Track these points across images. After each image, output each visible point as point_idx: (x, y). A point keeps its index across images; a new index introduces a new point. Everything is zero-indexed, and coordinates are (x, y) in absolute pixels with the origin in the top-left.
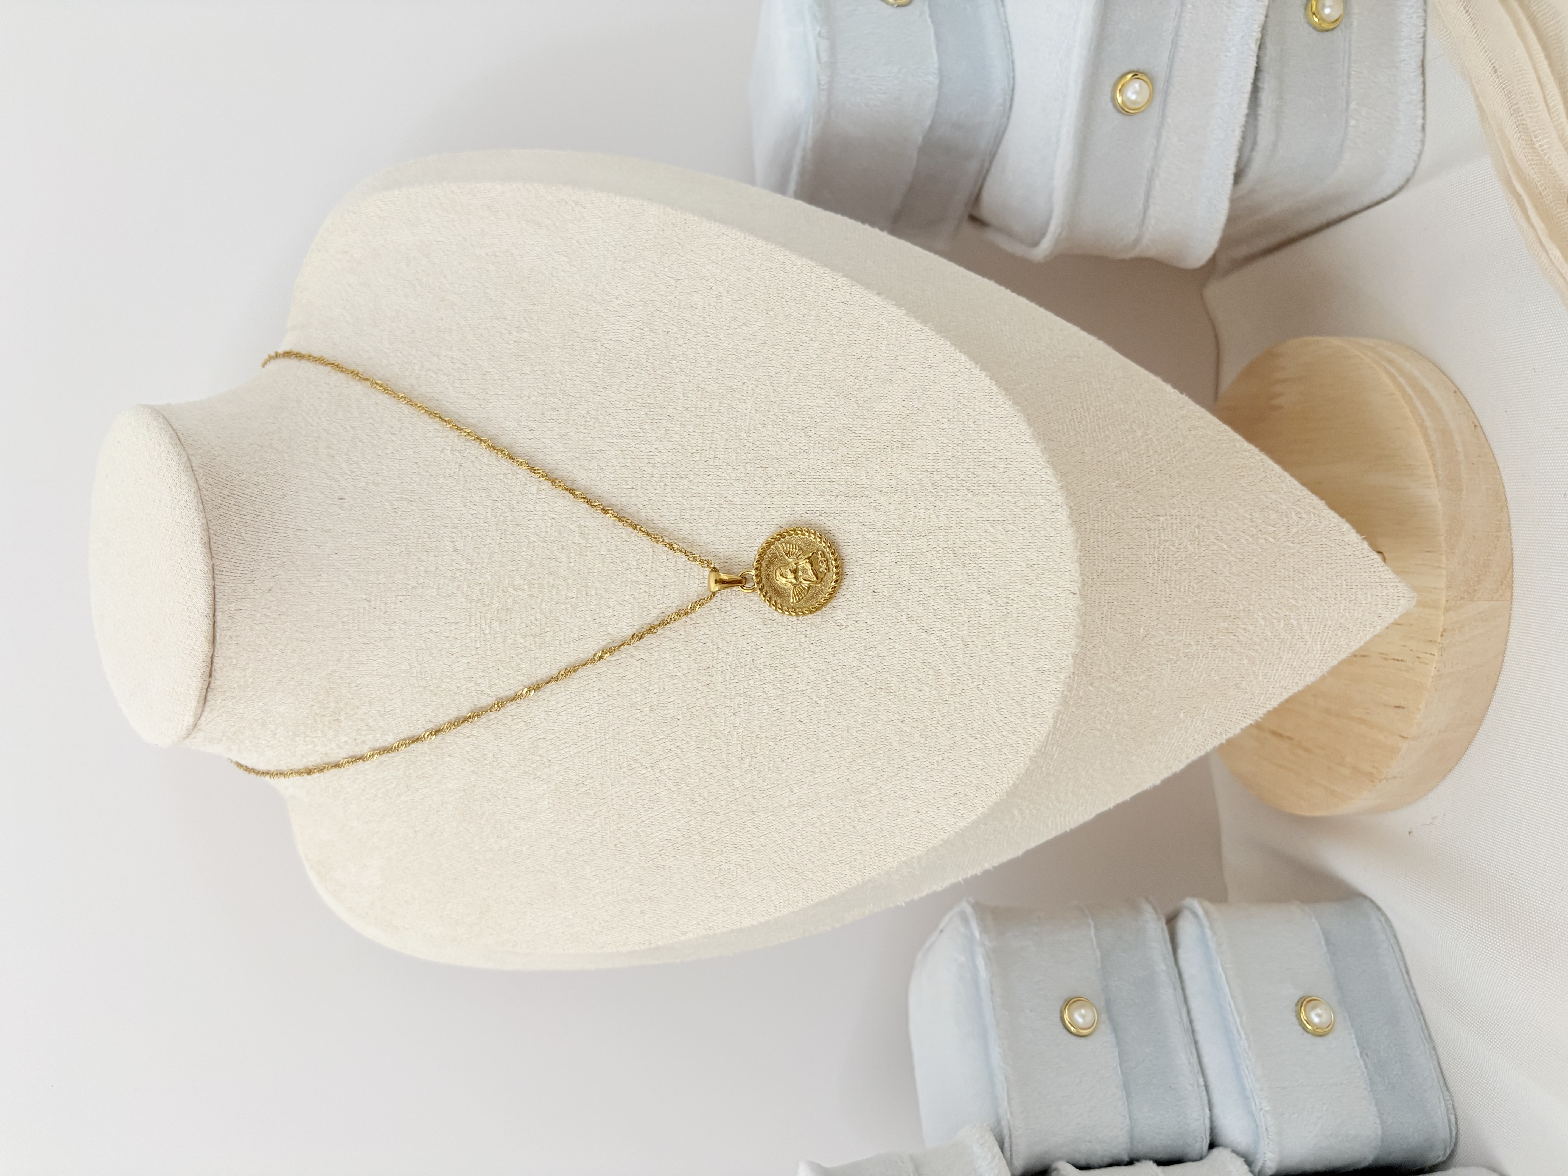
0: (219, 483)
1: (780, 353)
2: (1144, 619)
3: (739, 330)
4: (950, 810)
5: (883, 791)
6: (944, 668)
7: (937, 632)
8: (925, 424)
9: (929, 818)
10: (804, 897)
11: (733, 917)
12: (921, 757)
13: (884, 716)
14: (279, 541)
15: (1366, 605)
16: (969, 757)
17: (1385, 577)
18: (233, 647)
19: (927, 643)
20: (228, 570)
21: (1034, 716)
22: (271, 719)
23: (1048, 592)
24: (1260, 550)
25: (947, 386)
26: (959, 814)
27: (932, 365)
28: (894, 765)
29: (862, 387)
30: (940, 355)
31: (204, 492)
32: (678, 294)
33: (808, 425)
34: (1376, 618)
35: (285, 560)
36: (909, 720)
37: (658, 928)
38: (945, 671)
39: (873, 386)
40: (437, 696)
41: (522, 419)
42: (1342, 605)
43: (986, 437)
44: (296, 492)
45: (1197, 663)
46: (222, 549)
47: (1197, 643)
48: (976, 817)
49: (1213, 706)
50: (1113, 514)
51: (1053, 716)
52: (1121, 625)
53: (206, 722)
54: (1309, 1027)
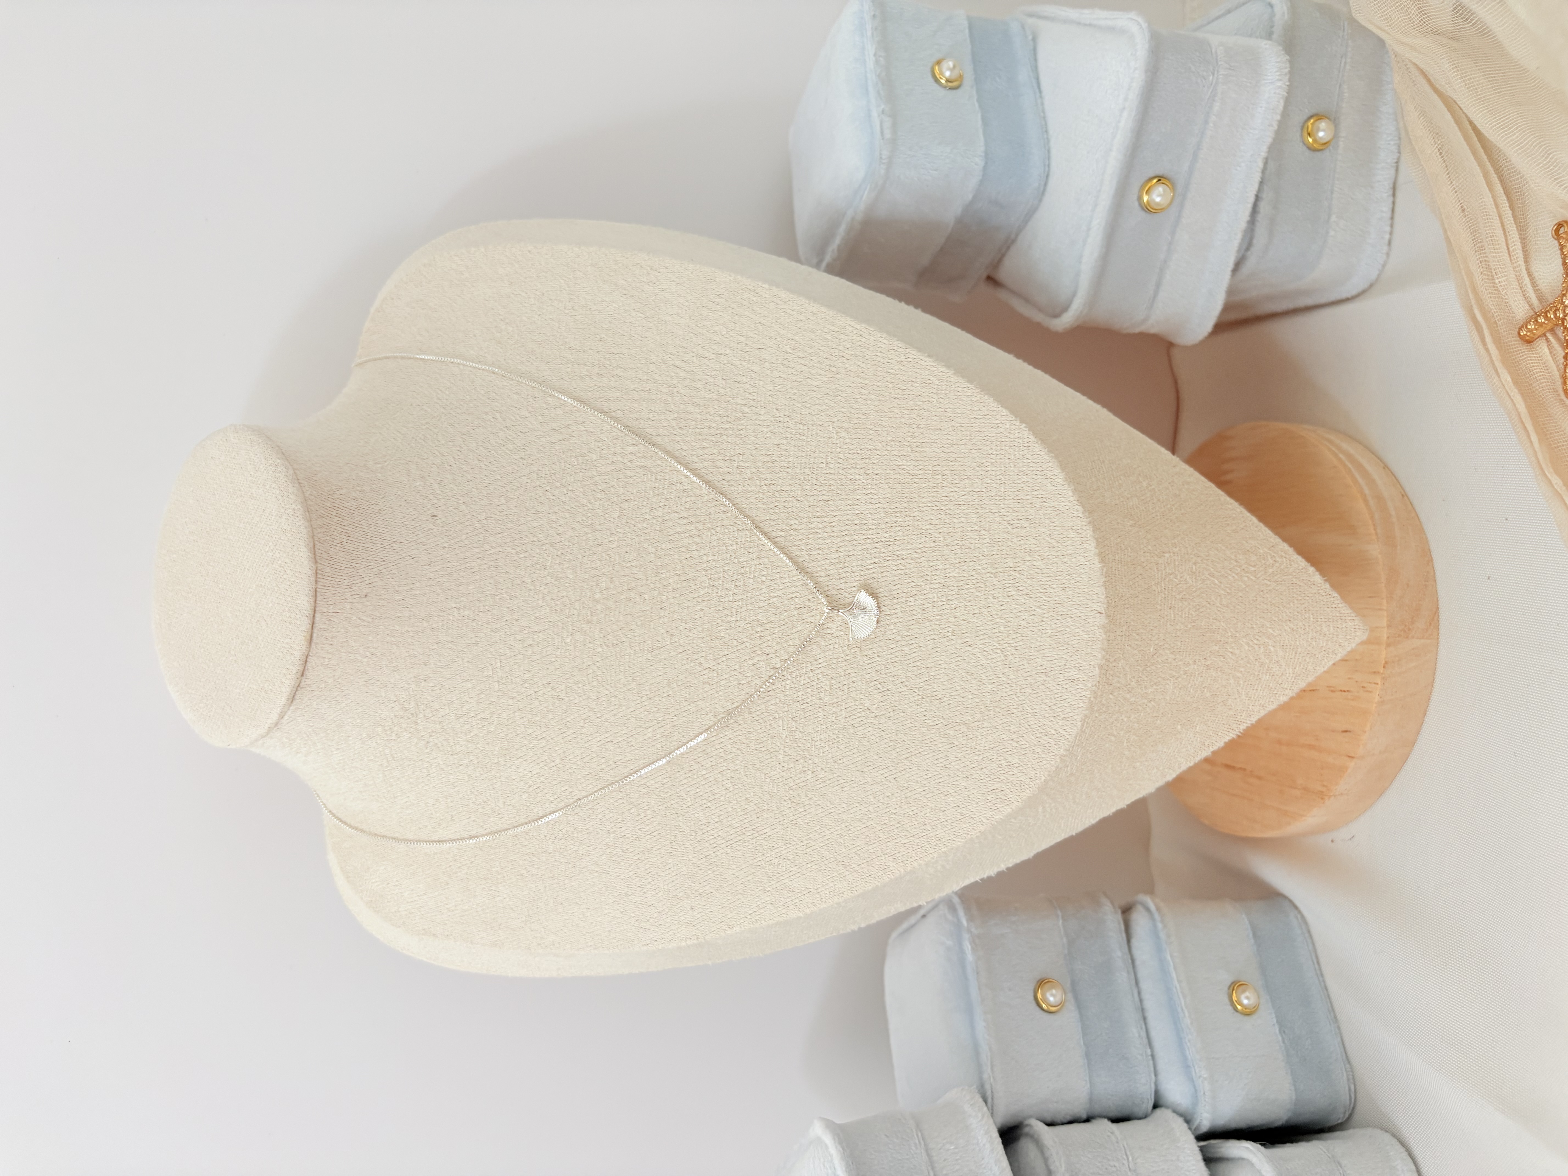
0: (322, 496)
1: (841, 403)
2: (1153, 639)
4: (987, 804)
5: (926, 788)
6: (986, 678)
7: (980, 646)
8: (971, 466)
9: (968, 812)
10: (849, 888)
11: (780, 909)
12: (962, 757)
13: (930, 721)
14: (376, 551)
15: (1329, 636)
17: (1343, 612)
18: (328, 648)
19: (971, 656)
20: (329, 575)
21: (1064, 719)
22: (349, 720)
23: (1078, 611)
24: (1244, 586)
26: (996, 808)
28: (938, 765)
29: (915, 434)
30: (984, 408)
31: (309, 503)
33: (866, 465)
34: (1338, 647)
35: (381, 568)
36: (952, 724)
37: (706, 923)
38: (986, 681)
40: (515, 700)
42: (1310, 635)
43: (1025, 478)
44: (391, 508)
45: (1193, 681)
46: (325, 556)
47: (1195, 663)
48: (1011, 810)
49: (1204, 720)
50: (1129, 549)
51: (1080, 719)
52: (1136, 643)
53: (288, 721)
54: (1239, 1007)
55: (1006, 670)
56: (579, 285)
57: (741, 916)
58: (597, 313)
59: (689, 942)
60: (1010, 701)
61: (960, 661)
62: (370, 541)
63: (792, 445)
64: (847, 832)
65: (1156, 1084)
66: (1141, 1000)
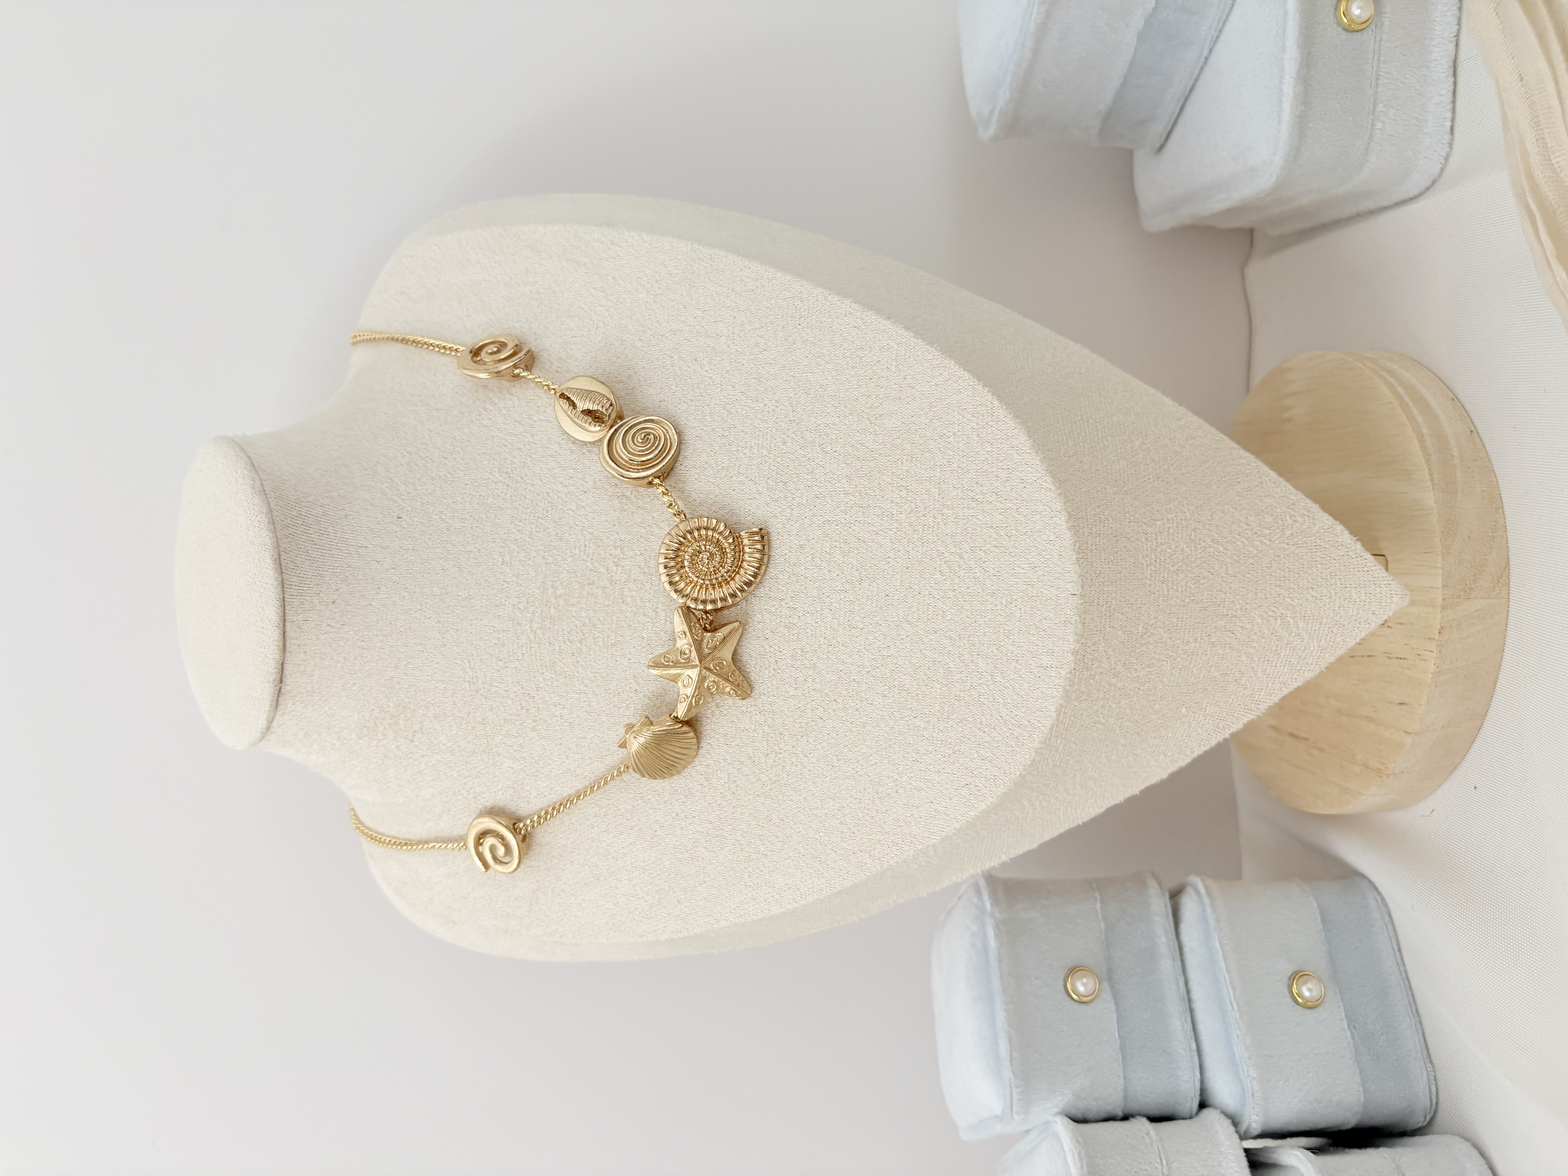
0: (289, 505)
2: (1142, 618)
3: (760, 356)
4: (961, 800)
5: (899, 783)
6: (954, 666)
8: (933, 438)
9: (942, 808)
10: (828, 885)
11: (762, 905)
12: (933, 750)
14: (342, 557)
15: (1360, 603)
16: (978, 749)
17: (1378, 575)
18: (302, 655)
20: (296, 584)
21: (1038, 710)
22: (336, 723)
23: (1049, 592)
24: (1255, 552)
25: (952, 402)
26: (970, 804)
27: (938, 383)
28: (909, 759)
29: (874, 405)
30: (946, 373)
31: (275, 513)
32: (704, 324)
33: (824, 441)
34: (1370, 615)
35: (347, 575)
36: (921, 715)
38: (955, 669)
39: (883, 404)
40: (487, 699)
42: (1337, 603)
43: (989, 449)
44: (357, 512)
45: (1196, 660)
46: (291, 565)
47: (1196, 640)
48: (986, 806)
49: (1215, 701)
50: (1110, 519)
51: (1056, 709)
52: (1120, 623)
53: (279, 725)
54: (1300, 1000)
57: (727, 910)
59: (680, 935)
62: (336, 547)
65: (1202, 1082)
66: (1188, 992)
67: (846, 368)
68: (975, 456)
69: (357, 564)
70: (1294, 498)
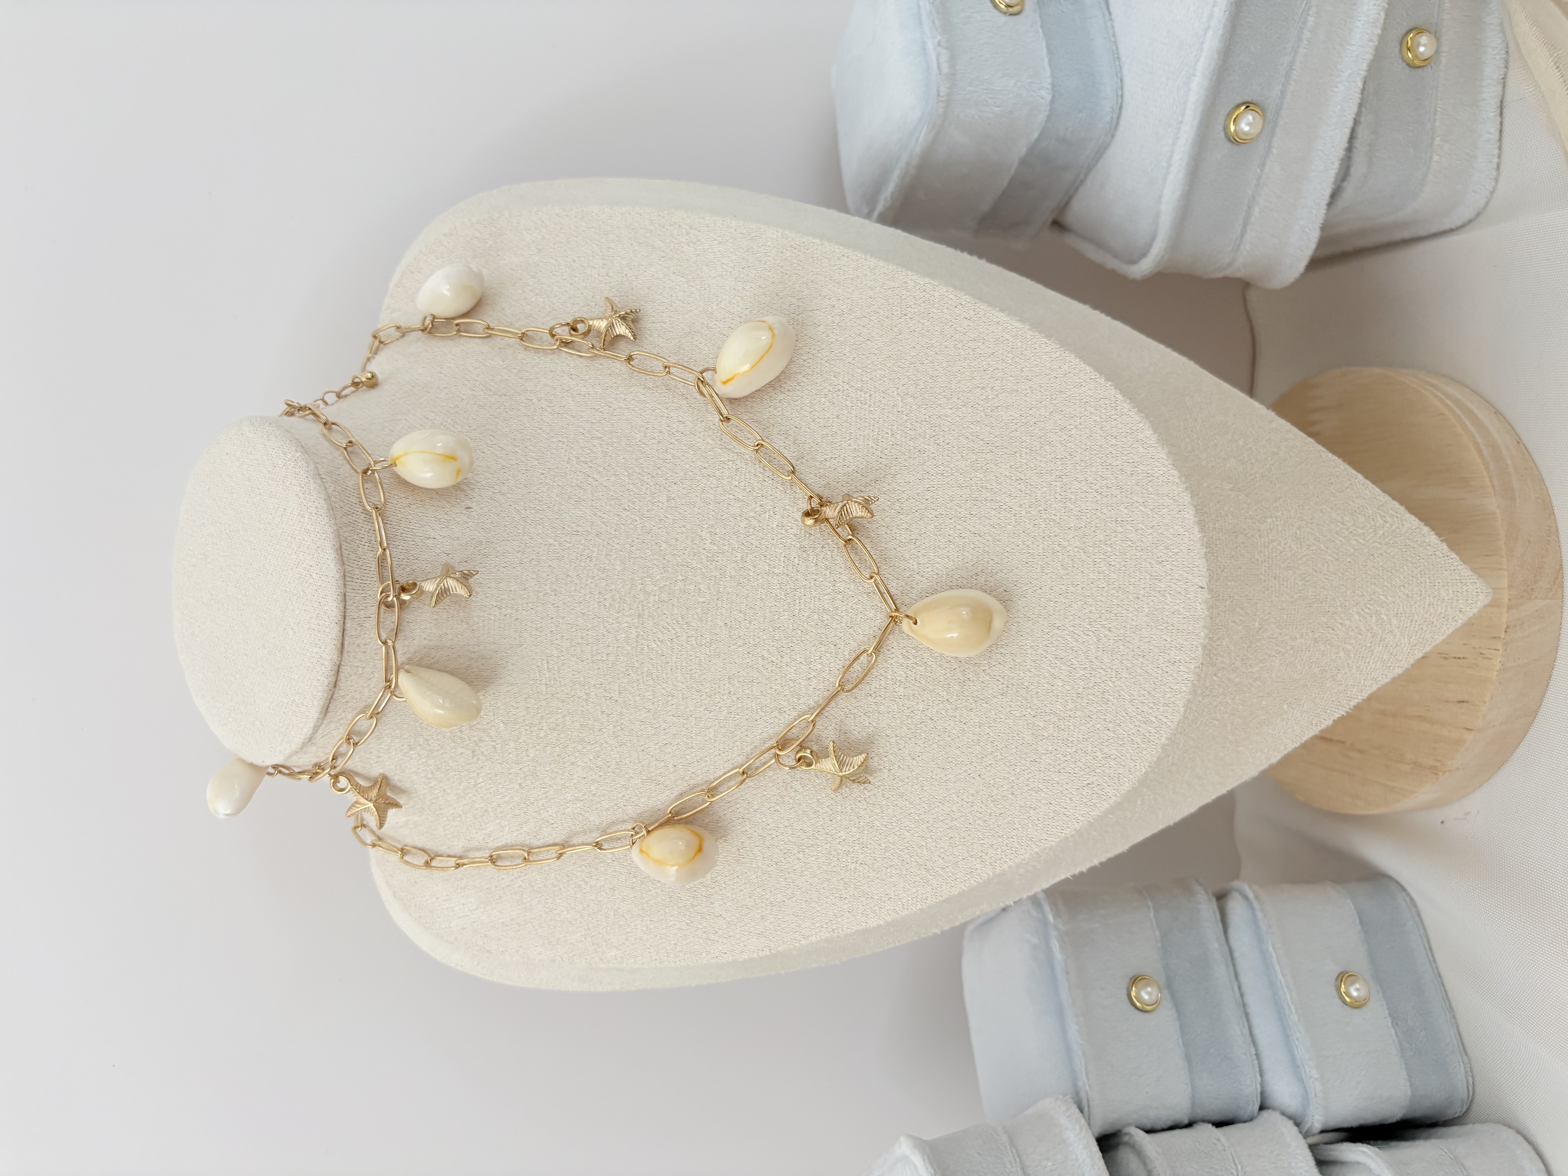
0: (346, 491)
1: (906, 366)
2: (1258, 613)
4: (1082, 800)
5: (1015, 784)
6: (1076, 663)
7: (1069, 628)
8: (1053, 431)
9: (1061, 809)
10: (933, 894)
11: (858, 917)
12: (1053, 749)
13: (1016, 712)
15: (1448, 601)
16: (1101, 747)
17: (1463, 574)
18: (361, 656)
19: (1059, 639)
20: (358, 577)
21: (1165, 705)
23: (1176, 586)
24: (1352, 551)
25: (1072, 395)
26: (1092, 804)
27: (1057, 376)
29: (989, 397)
30: (1065, 366)
31: (333, 499)
32: (800, 312)
33: (935, 433)
34: (1458, 613)
36: (1041, 714)
37: (779, 933)
38: (1077, 666)
39: (999, 396)
40: (564, 704)
41: (648, 431)
42: (1427, 601)
43: (1114, 442)
45: (1300, 656)
46: (352, 556)
47: (1302, 636)
48: (1109, 805)
49: (1312, 698)
50: (1229, 515)
51: (1183, 705)
52: (1241, 618)
53: (322, 735)
54: (1347, 999)
55: (1100, 654)
56: (613, 249)
57: (817, 925)
58: (634, 279)
59: (761, 954)
60: (1105, 688)
61: (1048, 645)
62: (401, 538)
63: (853, 416)
64: (928, 833)
65: (1262, 1085)
66: (1242, 995)
67: (957, 360)
68: (1098, 450)
69: (424, 556)
70: (1382, 500)
